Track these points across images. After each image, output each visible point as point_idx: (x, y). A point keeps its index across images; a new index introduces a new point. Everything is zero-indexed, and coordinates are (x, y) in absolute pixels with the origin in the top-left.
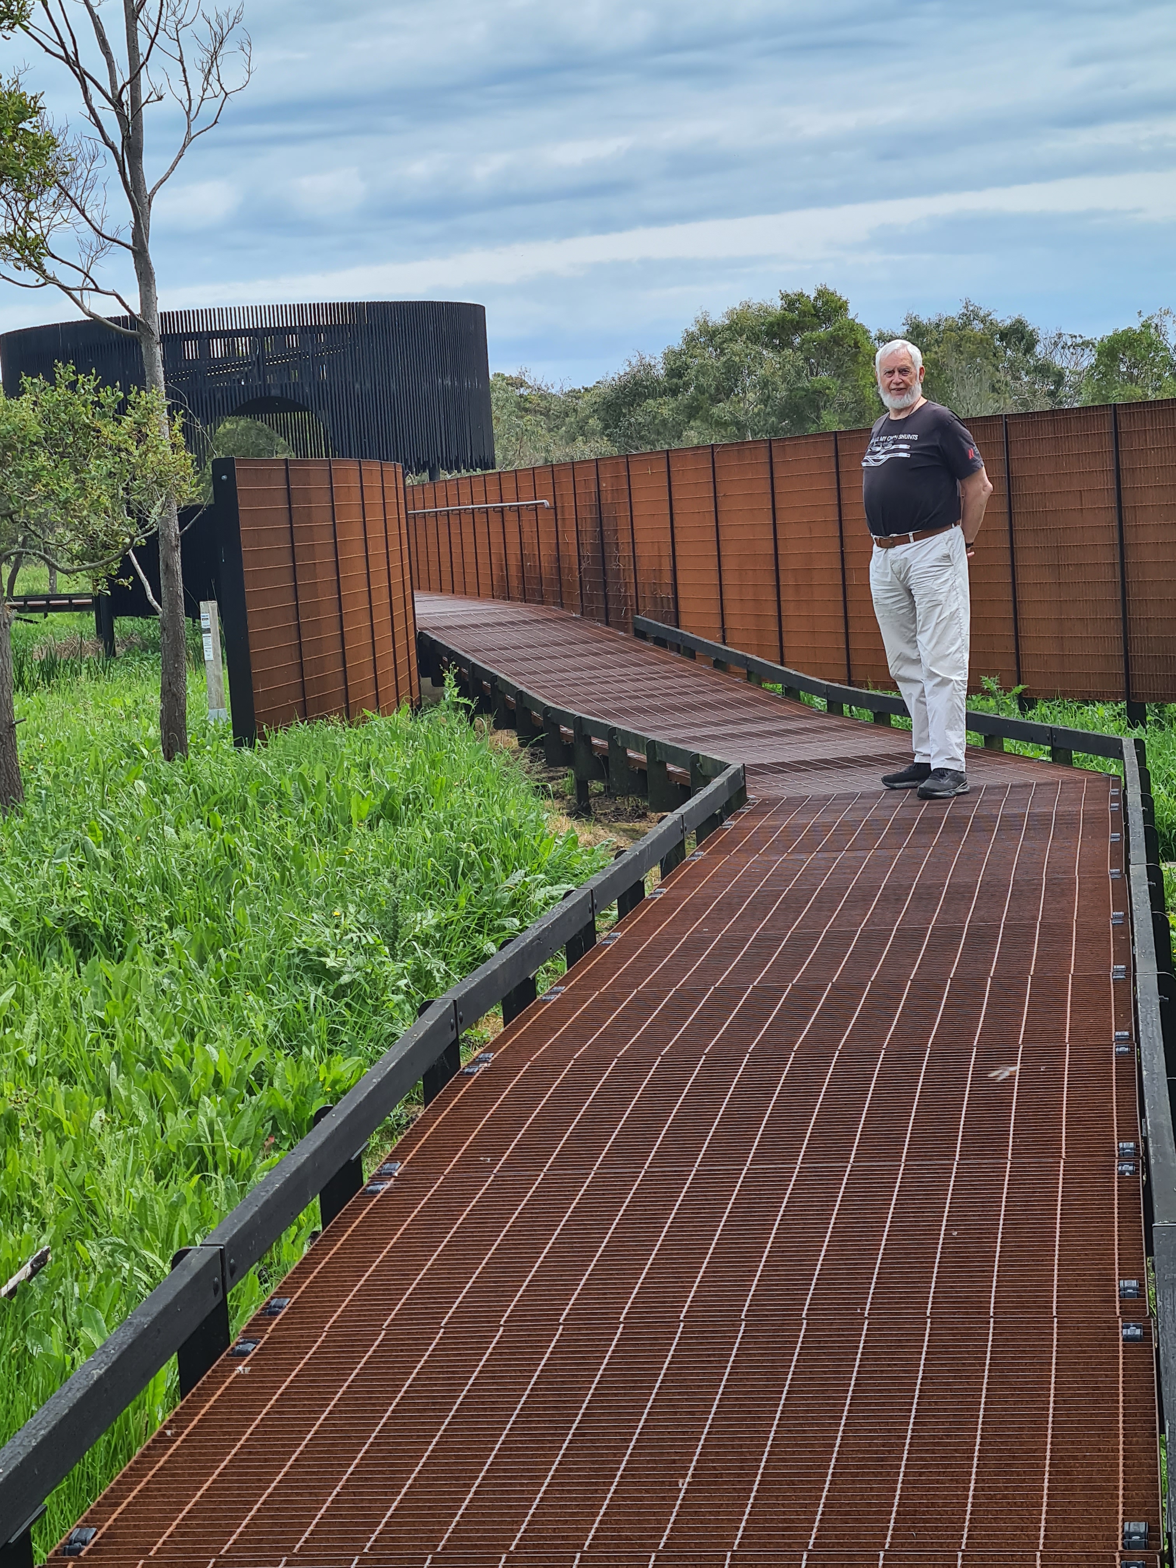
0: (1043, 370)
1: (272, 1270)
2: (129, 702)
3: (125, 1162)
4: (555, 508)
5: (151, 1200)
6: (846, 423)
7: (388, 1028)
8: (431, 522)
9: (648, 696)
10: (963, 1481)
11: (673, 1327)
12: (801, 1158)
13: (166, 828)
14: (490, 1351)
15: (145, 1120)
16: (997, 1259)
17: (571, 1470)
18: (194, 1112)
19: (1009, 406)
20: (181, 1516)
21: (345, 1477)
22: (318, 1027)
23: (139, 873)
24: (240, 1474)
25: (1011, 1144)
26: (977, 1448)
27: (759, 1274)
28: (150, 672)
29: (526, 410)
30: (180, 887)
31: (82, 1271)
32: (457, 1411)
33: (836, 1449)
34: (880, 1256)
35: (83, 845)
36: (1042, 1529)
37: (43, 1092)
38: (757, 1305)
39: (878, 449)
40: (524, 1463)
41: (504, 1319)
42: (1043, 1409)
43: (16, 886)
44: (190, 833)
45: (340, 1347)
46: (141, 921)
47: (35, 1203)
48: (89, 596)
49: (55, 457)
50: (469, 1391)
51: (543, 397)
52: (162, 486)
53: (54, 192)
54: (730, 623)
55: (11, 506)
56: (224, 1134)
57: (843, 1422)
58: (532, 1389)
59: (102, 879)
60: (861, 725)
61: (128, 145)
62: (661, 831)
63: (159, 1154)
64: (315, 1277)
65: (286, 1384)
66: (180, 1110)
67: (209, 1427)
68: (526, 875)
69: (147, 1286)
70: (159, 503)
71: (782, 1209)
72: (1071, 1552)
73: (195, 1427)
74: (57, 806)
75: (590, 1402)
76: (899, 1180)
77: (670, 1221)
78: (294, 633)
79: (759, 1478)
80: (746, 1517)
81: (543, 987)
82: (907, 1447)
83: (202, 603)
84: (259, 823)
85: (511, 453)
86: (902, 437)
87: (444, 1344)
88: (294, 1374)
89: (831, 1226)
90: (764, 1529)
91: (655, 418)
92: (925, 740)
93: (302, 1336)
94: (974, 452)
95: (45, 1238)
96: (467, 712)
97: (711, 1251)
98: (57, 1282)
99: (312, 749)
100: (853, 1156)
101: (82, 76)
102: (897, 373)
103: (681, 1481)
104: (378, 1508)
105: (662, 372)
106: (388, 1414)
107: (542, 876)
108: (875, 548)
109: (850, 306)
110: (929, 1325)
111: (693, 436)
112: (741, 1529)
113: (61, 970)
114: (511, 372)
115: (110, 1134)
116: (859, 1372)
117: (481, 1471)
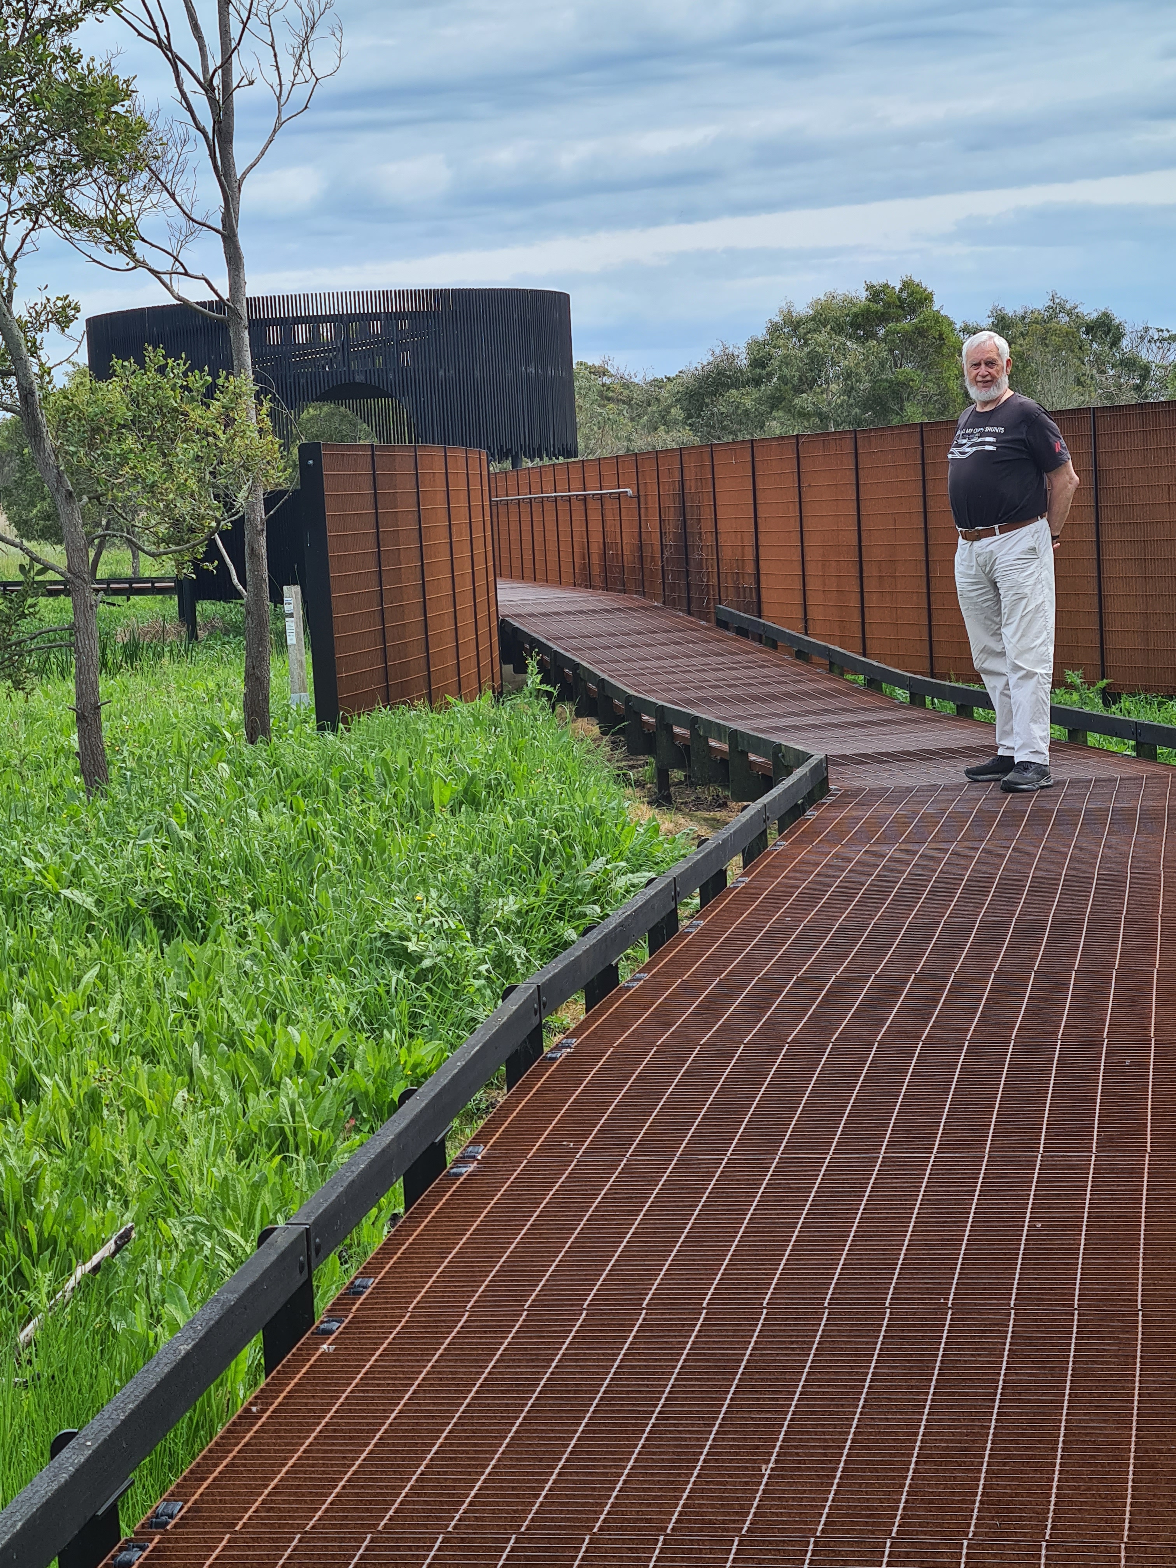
0: (1129, 364)
1: (352, 1251)
2: (211, 685)
3: (207, 1143)
4: (638, 497)
5: (233, 1179)
6: (930, 414)
7: (469, 1013)
8: (513, 509)
9: (730, 686)
10: (1048, 1472)
11: (756, 1313)
12: (884, 1147)
13: (249, 810)
14: (573, 1334)
15: (227, 1101)
16: (1081, 1251)
17: (654, 1453)
18: (276, 1094)
19: (1094, 399)
20: (266, 1492)
21: (429, 1456)
22: (400, 1010)
23: (222, 855)
24: (326, 1451)
25: (1095, 1137)
26: (1061, 1439)
27: (842, 1262)
28: (233, 656)
29: (609, 399)
30: (263, 869)
31: (164, 1248)
32: (540, 1392)
33: (920, 1438)
34: (964, 1247)
35: (167, 826)
36: (1127, 1521)
37: (127, 1072)
38: (840, 1293)
39: (964, 441)
40: (607, 1446)
41: (587, 1302)
42: (1127, 1402)
43: (101, 866)
44: (273, 816)
45: (424, 1327)
46: (224, 903)
47: (117, 1180)
48: (170, 579)
49: (142, 440)
50: (552, 1373)
51: (626, 386)
52: (248, 470)
53: (145, 176)
54: (813, 613)
55: (99, 489)
56: (305, 1116)
57: (926, 1411)
58: (615, 1373)
59: (185, 861)
60: (944, 717)
61: (219, 129)
62: (744, 820)
63: (240, 1136)
64: (399, 1258)
65: (371, 1363)
66: (261, 1090)
67: (294, 1404)
68: (607, 862)
69: (229, 1265)
70: (245, 487)
71: (865, 1198)
72: (1156, 1544)
73: (280, 1404)
74: (141, 787)
75: (673, 1386)
76: (983, 1171)
77: (752, 1208)
78: (378, 619)
79: (842, 1465)
80: (829, 1503)
81: (625, 976)
82: (990, 1437)
83: (285, 588)
84: (341, 806)
85: (593, 441)
86: (988, 429)
87: (527, 1326)
88: (378, 1353)
89: (914, 1216)
90: (848, 1515)
91: (737, 408)
92: (1009, 733)
93: (386, 1316)
94: (1060, 444)
95: (129, 1216)
96: (550, 699)
97: (794, 1239)
98: (140, 1259)
99: (395, 735)
100: (936, 1147)
101: (174, 60)
102: (983, 366)
103: (764, 1466)
104: (463, 1488)
105: (745, 362)
106: (472, 1394)
107: (623, 864)
108: (961, 541)
109: (935, 298)
110: (1012, 1316)
111: (775, 427)
112: (824, 1516)
113: (145, 951)
114: (594, 360)
115: (193, 1113)
116: (942, 1362)
117: (564, 1453)
